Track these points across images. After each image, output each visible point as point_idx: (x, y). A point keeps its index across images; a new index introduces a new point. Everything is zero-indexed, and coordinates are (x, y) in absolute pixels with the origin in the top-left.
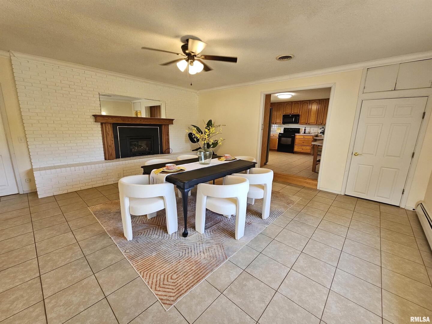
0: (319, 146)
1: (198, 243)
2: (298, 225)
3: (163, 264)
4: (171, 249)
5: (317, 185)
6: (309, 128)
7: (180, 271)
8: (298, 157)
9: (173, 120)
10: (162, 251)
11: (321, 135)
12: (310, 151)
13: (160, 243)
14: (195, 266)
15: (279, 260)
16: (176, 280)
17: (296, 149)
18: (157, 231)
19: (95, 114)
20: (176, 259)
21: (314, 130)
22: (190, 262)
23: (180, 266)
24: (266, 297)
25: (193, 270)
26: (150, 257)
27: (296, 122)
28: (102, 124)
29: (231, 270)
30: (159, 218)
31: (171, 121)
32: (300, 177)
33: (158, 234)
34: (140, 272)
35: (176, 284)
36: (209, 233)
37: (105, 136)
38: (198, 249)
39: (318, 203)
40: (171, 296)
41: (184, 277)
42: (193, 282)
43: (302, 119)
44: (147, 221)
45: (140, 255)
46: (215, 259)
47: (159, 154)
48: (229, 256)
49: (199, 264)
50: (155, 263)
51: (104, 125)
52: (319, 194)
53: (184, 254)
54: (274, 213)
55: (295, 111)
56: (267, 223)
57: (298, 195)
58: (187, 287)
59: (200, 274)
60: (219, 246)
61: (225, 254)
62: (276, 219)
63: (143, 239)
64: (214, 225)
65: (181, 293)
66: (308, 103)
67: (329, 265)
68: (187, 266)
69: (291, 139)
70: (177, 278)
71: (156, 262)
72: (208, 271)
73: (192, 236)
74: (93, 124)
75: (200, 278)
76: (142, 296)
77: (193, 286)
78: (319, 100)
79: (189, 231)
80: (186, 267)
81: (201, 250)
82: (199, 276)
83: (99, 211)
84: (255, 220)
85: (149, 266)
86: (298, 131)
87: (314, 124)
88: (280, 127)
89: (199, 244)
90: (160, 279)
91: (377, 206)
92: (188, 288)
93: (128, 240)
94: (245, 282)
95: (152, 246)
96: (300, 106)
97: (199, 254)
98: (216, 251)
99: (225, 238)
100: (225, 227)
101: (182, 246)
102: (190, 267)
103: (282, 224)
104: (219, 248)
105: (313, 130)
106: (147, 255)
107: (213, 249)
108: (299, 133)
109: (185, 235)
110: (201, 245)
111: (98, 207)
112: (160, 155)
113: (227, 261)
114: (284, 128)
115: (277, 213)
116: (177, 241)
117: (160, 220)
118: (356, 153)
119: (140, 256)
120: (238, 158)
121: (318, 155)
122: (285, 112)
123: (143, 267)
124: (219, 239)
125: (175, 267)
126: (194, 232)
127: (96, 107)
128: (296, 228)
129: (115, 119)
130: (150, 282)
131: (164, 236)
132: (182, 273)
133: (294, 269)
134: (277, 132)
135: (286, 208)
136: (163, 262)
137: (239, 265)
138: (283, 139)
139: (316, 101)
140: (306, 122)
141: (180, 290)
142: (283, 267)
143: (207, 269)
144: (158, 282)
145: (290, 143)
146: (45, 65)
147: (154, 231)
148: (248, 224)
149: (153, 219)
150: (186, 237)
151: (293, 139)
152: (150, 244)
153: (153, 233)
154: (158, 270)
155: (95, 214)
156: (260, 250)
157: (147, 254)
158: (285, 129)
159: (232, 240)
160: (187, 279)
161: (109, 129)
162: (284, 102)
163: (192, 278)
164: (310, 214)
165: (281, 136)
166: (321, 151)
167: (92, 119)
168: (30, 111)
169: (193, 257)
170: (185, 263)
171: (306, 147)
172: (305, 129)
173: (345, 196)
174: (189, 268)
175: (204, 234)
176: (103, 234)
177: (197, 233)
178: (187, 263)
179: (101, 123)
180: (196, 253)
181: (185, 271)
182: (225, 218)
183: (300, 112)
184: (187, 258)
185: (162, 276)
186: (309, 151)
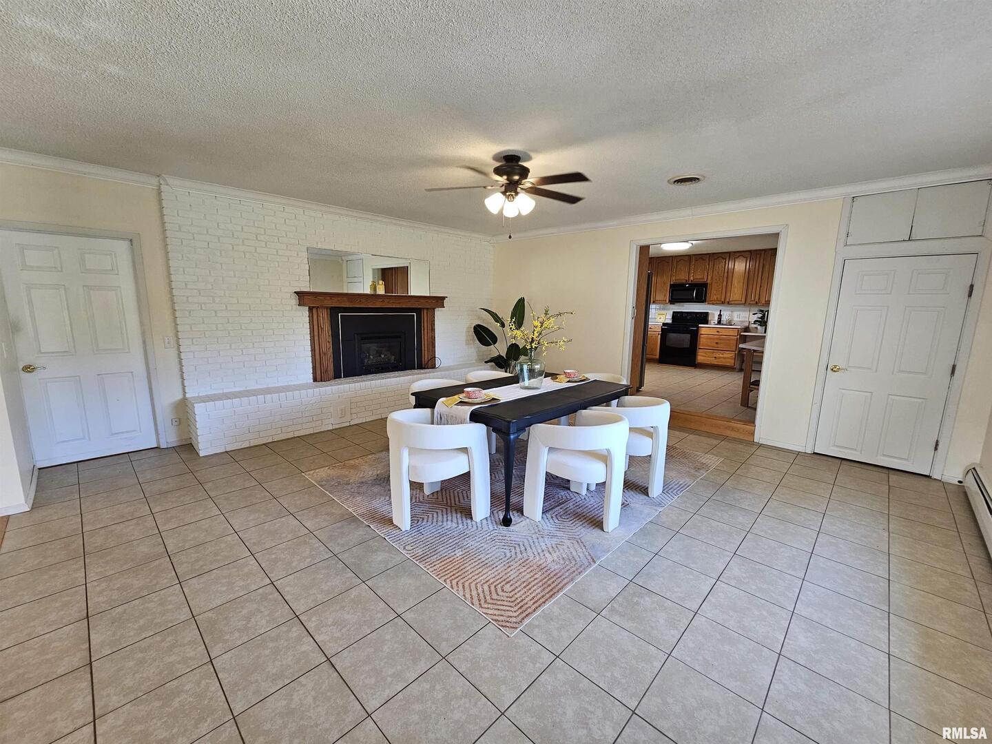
0: (754, 351)
1: (534, 536)
2: (722, 508)
3: (481, 569)
4: (487, 545)
5: (753, 434)
6: (728, 313)
7: (515, 580)
8: (706, 375)
9: (444, 298)
10: (471, 548)
11: (757, 328)
12: (733, 361)
13: (462, 535)
14: (540, 573)
15: (692, 566)
16: (513, 593)
17: (701, 357)
18: (452, 516)
19: (299, 290)
20: (501, 561)
21: (741, 317)
22: (528, 566)
23: (512, 572)
24: (679, 621)
25: (536, 579)
26: (453, 558)
27: (701, 299)
28: (311, 309)
29: (608, 580)
30: (446, 493)
31: (439, 301)
32: (716, 416)
33: (455, 520)
34: (445, 581)
35: (514, 599)
36: (551, 520)
37: (316, 333)
38: (538, 547)
39: (760, 470)
40: (511, 617)
41: (525, 590)
42: (543, 596)
43: (713, 293)
44: (426, 498)
45: (433, 554)
46: (574, 562)
47: (415, 369)
48: (599, 558)
49: (545, 569)
50: (466, 567)
51: (314, 311)
52: (758, 452)
53: (513, 553)
54: (670, 487)
55: (696, 276)
56: (660, 505)
57: (715, 452)
58: (534, 603)
59: (552, 586)
60: (575, 542)
61: (590, 555)
62: (676, 497)
63: (429, 529)
64: (556, 506)
65: (527, 613)
66: (725, 259)
67: (789, 576)
68: (526, 573)
69: (689, 335)
70: (514, 590)
71: (465, 565)
72: (565, 581)
73: (519, 525)
74: (295, 311)
75: (555, 591)
76: (461, 615)
77: (544, 602)
78: (750, 251)
79: (514, 516)
80: (524, 574)
81: (544, 548)
82: (550, 588)
83: (327, 481)
84: (637, 499)
85: (457, 571)
86: (704, 318)
87: (741, 302)
88: (663, 309)
89: (538, 539)
90: (483, 591)
91: (883, 475)
92: (536, 605)
93: (403, 530)
94: (635, 599)
95: (451, 541)
96: (709, 265)
97: (542, 554)
98: (572, 549)
99: (584, 529)
100: (579, 510)
101: (506, 541)
102: (532, 574)
103: (689, 506)
104: (576, 546)
105: (739, 316)
106: (446, 554)
107: (565, 547)
108: (707, 323)
109: (507, 522)
110: (541, 539)
111: (323, 473)
112: (416, 371)
113: (596, 567)
114: (674, 312)
115: (676, 487)
116: (493, 532)
117: (450, 496)
118: (835, 367)
119: (435, 557)
120: (592, 377)
121: (754, 371)
122: (674, 278)
123: (447, 573)
124: (572, 531)
125: (503, 573)
126: (522, 519)
127: (301, 277)
128: (719, 514)
129: (335, 299)
130: (468, 596)
131: (467, 523)
132: (519, 583)
133: (724, 580)
134: (658, 320)
135: (695, 477)
136: (479, 566)
137: (620, 572)
138: (672, 336)
139: (743, 254)
140: (723, 300)
141: (524, 608)
142: (703, 576)
143: (562, 578)
144: (481, 595)
145: (687, 345)
146: (218, 199)
147: (445, 516)
148: (624, 505)
149: (435, 495)
150: (509, 526)
151: (695, 336)
152: (445, 538)
153: (445, 519)
154: (474, 578)
155: (321, 486)
156: (655, 550)
157: (446, 552)
158: (675, 315)
159: (597, 532)
160: (532, 593)
161: (324, 317)
162: (672, 257)
163: (539, 590)
164: (743, 489)
165: (666, 329)
166: (761, 363)
167: (294, 300)
168: (188, 287)
169: (531, 559)
170: (519, 568)
171: (723, 354)
172: (720, 315)
173: (815, 456)
174: (529, 576)
175: (542, 522)
176: (353, 519)
177: (528, 520)
178: (524, 568)
179: (309, 307)
180: (536, 553)
181: (523, 580)
182: (576, 495)
183: (709, 277)
184: (521, 561)
185: (486, 587)
186: (730, 362)
